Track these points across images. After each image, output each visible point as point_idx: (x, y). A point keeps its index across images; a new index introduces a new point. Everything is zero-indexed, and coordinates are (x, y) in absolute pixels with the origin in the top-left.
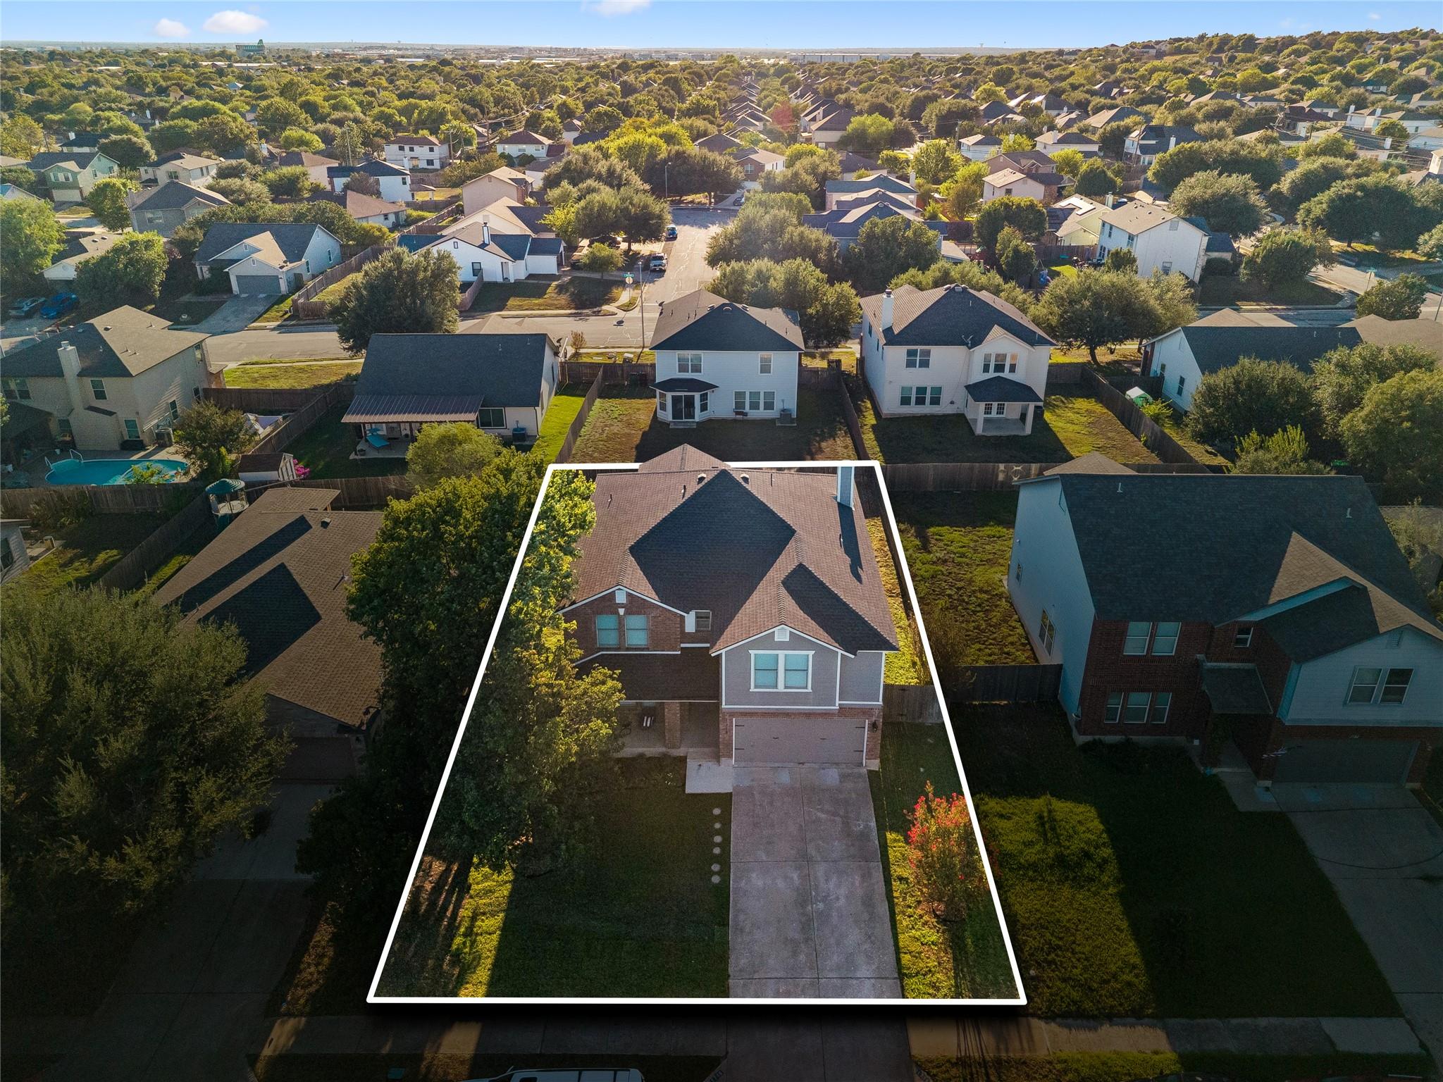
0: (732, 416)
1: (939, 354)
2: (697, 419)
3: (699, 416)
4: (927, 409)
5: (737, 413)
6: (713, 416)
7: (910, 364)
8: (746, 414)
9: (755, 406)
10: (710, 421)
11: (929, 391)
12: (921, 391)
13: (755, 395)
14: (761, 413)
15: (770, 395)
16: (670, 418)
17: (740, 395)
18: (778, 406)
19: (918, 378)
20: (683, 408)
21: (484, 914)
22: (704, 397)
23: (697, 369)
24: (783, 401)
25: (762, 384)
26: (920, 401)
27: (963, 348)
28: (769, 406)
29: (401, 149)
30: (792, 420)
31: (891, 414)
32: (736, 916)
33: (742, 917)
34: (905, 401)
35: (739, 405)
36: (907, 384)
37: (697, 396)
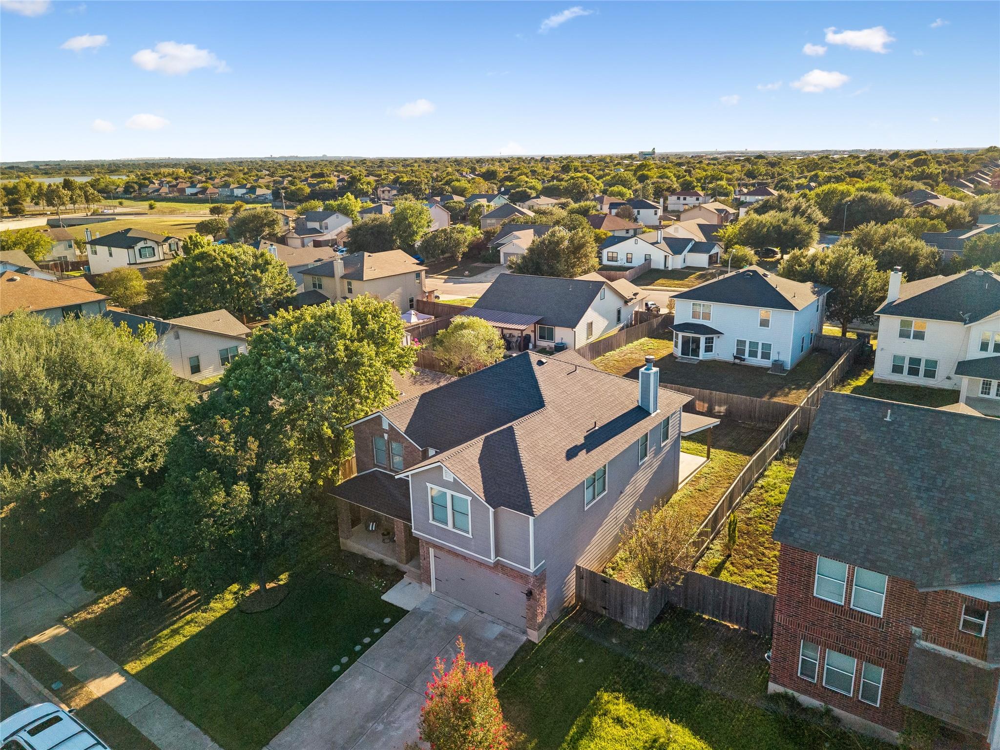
0: (731, 359)
1: (932, 327)
2: (701, 358)
3: (703, 355)
4: (920, 380)
5: (735, 357)
6: (717, 358)
7: (904, 334)
8: (744, 360)
9: (753, 354)
10: (714, 361)
11: (923, 364)
12: (914, 362)
13: (754, 345)
14: (758, 361)
15: (767, 347)
16: (680, 355)
17: (741, 343)
18: (774, 356)
19: (911, 349)
20: (691, 347)
21: (196, 622)
22: (709, 341)
23: (707, 316)
24: (779, 353)
25: (761, 336)
26: (914, 372)
27: (959, 325)
28: (766, 356)
29: (679, 198)
30: (784, 370)
31: (882, 380)
32: (318, 702)
33: (322, 705)
34: (897, 369)
35: (740, 351)
36: (900, 353)
37: (703, 339)
